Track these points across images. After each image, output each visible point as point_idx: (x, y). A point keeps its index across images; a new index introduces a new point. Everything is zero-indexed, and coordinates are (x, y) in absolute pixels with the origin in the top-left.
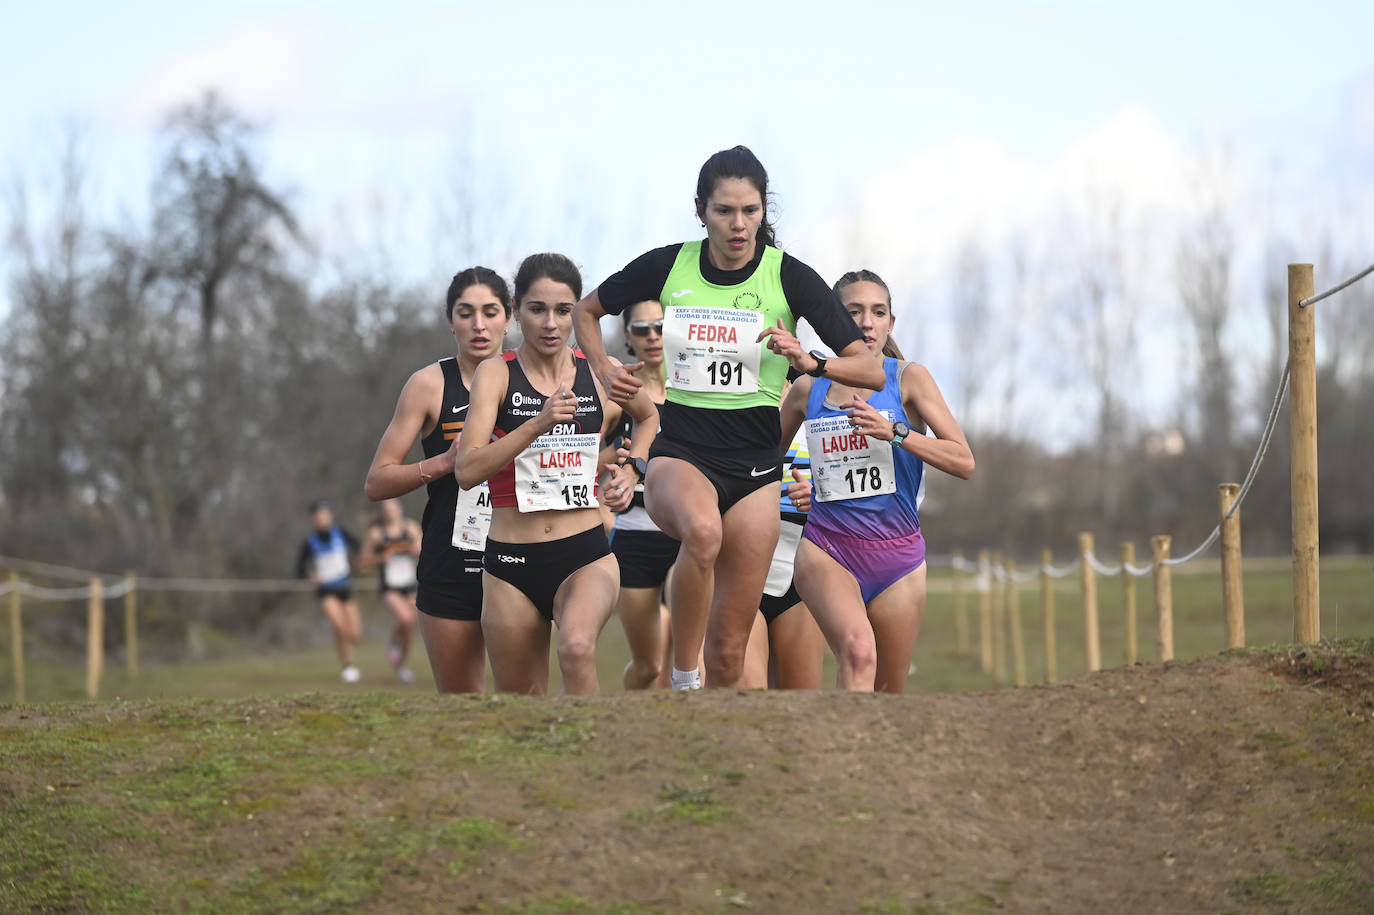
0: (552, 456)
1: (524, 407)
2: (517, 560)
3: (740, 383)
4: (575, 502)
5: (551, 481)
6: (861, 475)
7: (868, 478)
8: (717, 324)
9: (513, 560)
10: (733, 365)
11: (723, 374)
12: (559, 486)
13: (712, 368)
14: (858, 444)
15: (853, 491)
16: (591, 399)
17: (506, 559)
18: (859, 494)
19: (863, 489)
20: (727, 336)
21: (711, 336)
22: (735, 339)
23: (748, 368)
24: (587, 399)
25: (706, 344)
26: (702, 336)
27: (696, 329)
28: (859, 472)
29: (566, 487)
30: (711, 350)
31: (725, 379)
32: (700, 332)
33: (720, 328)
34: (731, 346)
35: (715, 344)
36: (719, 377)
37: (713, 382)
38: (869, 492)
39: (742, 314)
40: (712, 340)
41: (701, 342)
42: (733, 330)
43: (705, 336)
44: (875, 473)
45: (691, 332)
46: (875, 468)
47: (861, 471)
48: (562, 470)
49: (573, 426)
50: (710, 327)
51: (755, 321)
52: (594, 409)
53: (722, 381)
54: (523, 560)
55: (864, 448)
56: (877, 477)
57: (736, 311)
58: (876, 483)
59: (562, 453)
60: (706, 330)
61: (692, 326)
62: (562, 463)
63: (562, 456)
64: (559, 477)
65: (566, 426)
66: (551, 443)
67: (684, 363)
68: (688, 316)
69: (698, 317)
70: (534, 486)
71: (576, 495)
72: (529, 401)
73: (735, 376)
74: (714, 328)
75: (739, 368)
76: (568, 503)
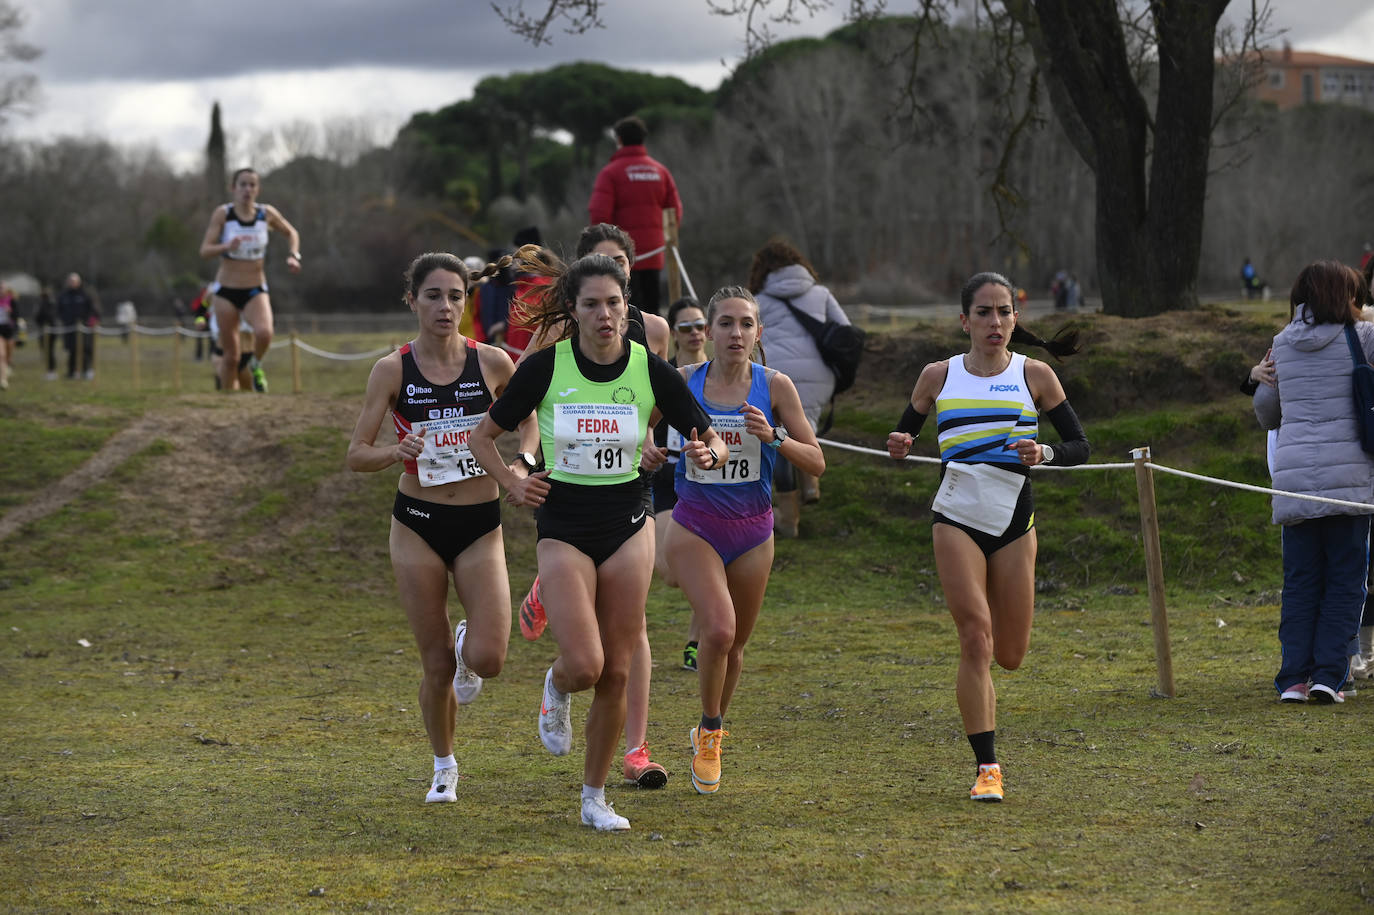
0: (445, 436)
1: (417, 396)
2: (422, 515)
3: (620, 466)
4: (470, 473)
5: (446, 457)
6: (733, 466)
7: (738, 468)
8: (601, 418)
9: (419, 514)
10: (615, 451)
11: (607, 460)
12: (453, 460)
13: (598, 455)
14: (733, 440)
15: (724, 477)
16: (478, 385)
17: (413, 512)
18: (729, 480)
19: (733, 477)
20: (610, 427)
21: (597, 428)
22: (617, 430)
23: (627, 452)
24: (474, 385)
25: (594, 435)
26: (589, 428)
27: (584, 423)
28: (731, 463)
29: (460, 461)
30: (598, 440)
31: (609, 463)
32: (587, 425)
33: (604, 421)
34: (614, 435)
35: (600, 435)
36: (603, 462)
37: (599, 467)
38: (738, 479)
39: (620, 408)
40: (599, 431)
41: (589, 434)
42: (614, 421)
43: (592, 428)
44: (744, 465)
45: (580, 426)
46: (746, 461)
47: (734, 463)
48: (455, 447)
49: (461, 409)
50: (596, 421)
51: (631, 413)
52: (480, 393)
53: (606, 465)
54: (428, 516)
55: (737, 444)
56: (746, 468)
57: (616, 405)
58: (744, 472)
59: (453, 433)
60: (592, 423)
61: (580, 421)
62: (454, 441)
63: (453, 435)
64: (453, 453)
65: (455, 410)
66: (442, 426)
67: (573, 451)
68: (575, 412)
69: (584, 412)
70: (433, 462)
71: (469, 466)
72: (421, 390)
73: (616, 459)
74: (598, 421)
75: (619, 453)
76: (464, 474)
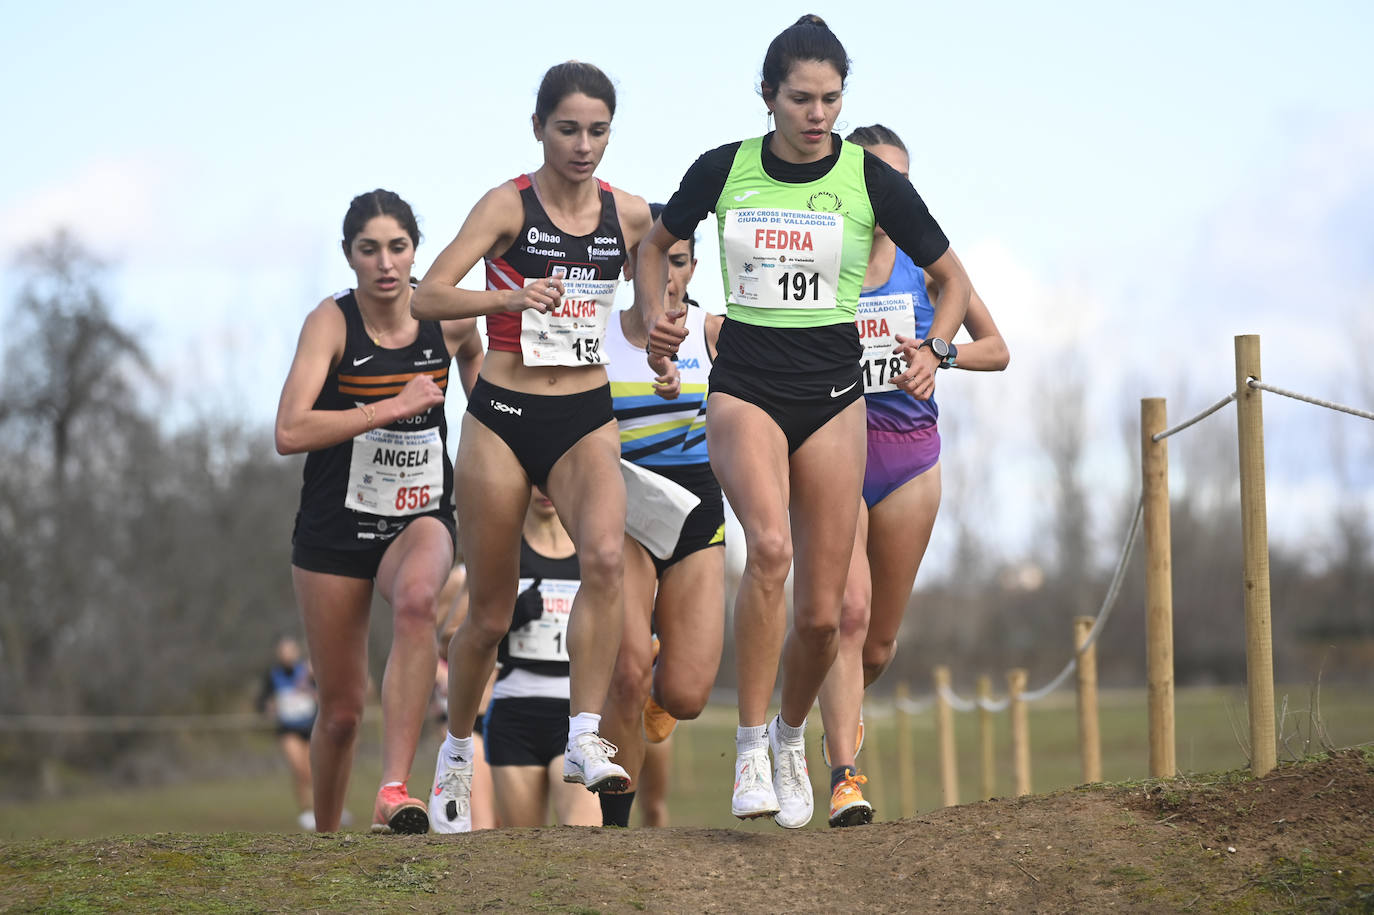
1: (540, 245)
2: (511, 411)
3: (816, 298)
4: (587, 358)
5: (561, 332)
6: (880, 367)
7: (887, 369)
8: (789, 228)
9: (507, 410)
10: (809, 276)
11: (797, 288)
13: (784, 280)
14: (878, 331)
15: (870, 384)
16: (615, 242)
17: (499, 407)
18: (877, 387)
19: (881, 382)
20: (801, 242)
21: (783, 243)
22: (810, 246)
23: (825, 279)
24: (611, 241)
25: (777, 253)
26: (771, 242)
27: (764, 235)
28: (877, 363)
29: (578, 340)
30: (783, 259)
31: (799, 293)
32: (769, 238)
33: (793, 233)
34: (806, 253)
35: (787, 252)
36: (791, 290)
37: (785, 297)
38: (887, 386)
39: (818, 217)
40: (784, 247)
41: (770, 250)
42: (808, 235)
43: (775, 243)
44: (895, 365)
45: (758, 239)
47: (881, 363)
48: (575, 320)
50: (781, 233)
51: (834, 224)
52: (617, 253)
53: (795, 296)
57: (811, 213)
59: (577, 301)
60: (776, 236)
61: (758, 231)
62: (576, 312)
67: (750, 275)
68: (754, 220)
69: (765, 220)
70: (543, 336)
71: (588, 350)
72: (546, 238)
73: (810, 289)
74: (785, 233)
75: (815, 279)
76: (579, 358)
